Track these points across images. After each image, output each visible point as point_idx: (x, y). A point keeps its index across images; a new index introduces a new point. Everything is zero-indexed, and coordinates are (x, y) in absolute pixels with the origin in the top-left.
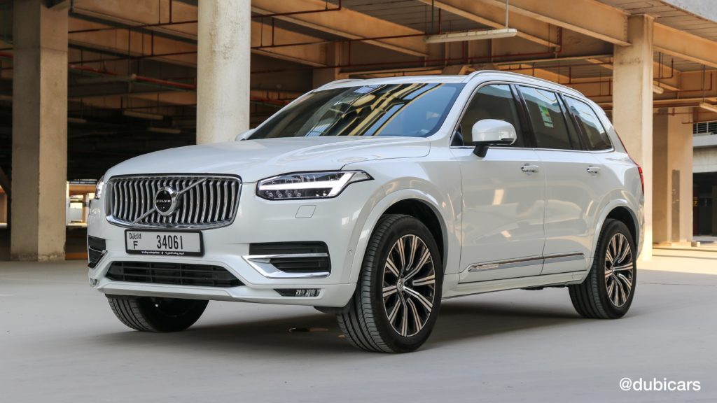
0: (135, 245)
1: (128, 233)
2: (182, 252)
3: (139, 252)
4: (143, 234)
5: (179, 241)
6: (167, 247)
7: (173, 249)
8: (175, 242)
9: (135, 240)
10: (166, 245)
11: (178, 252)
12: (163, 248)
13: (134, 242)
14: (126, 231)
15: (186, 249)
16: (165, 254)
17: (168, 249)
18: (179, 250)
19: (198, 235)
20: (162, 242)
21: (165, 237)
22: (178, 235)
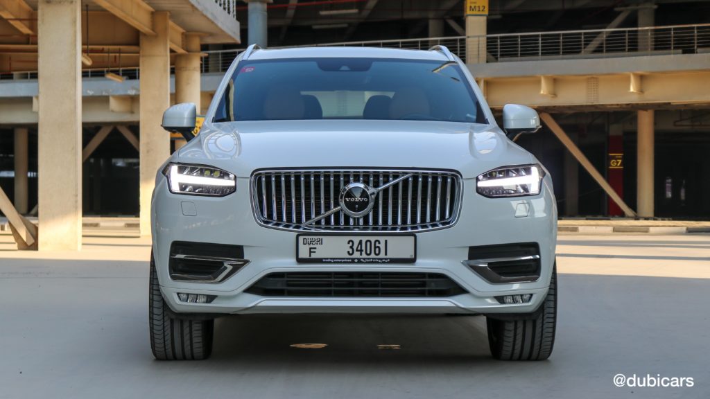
0: (310, 252)
1: (301, 239)
2: (386, 259)
3: (319, 261)
4: (324, 238)
5: (382, 246)
6: (364, 253)
7: (373, 256)
8: (375, 247)
9: (312, 246)
10: (361, 251)
11: (381, 259)
12: (357, 255)
13: (310, 249)
14: (298, 236)
15: (391, 255)
16: (359, 261)
17: (364, 256)
18: (382, 255)
19: (413, 238)
20: (355, 247)
21: (360, 242)
22: (382, 239)
